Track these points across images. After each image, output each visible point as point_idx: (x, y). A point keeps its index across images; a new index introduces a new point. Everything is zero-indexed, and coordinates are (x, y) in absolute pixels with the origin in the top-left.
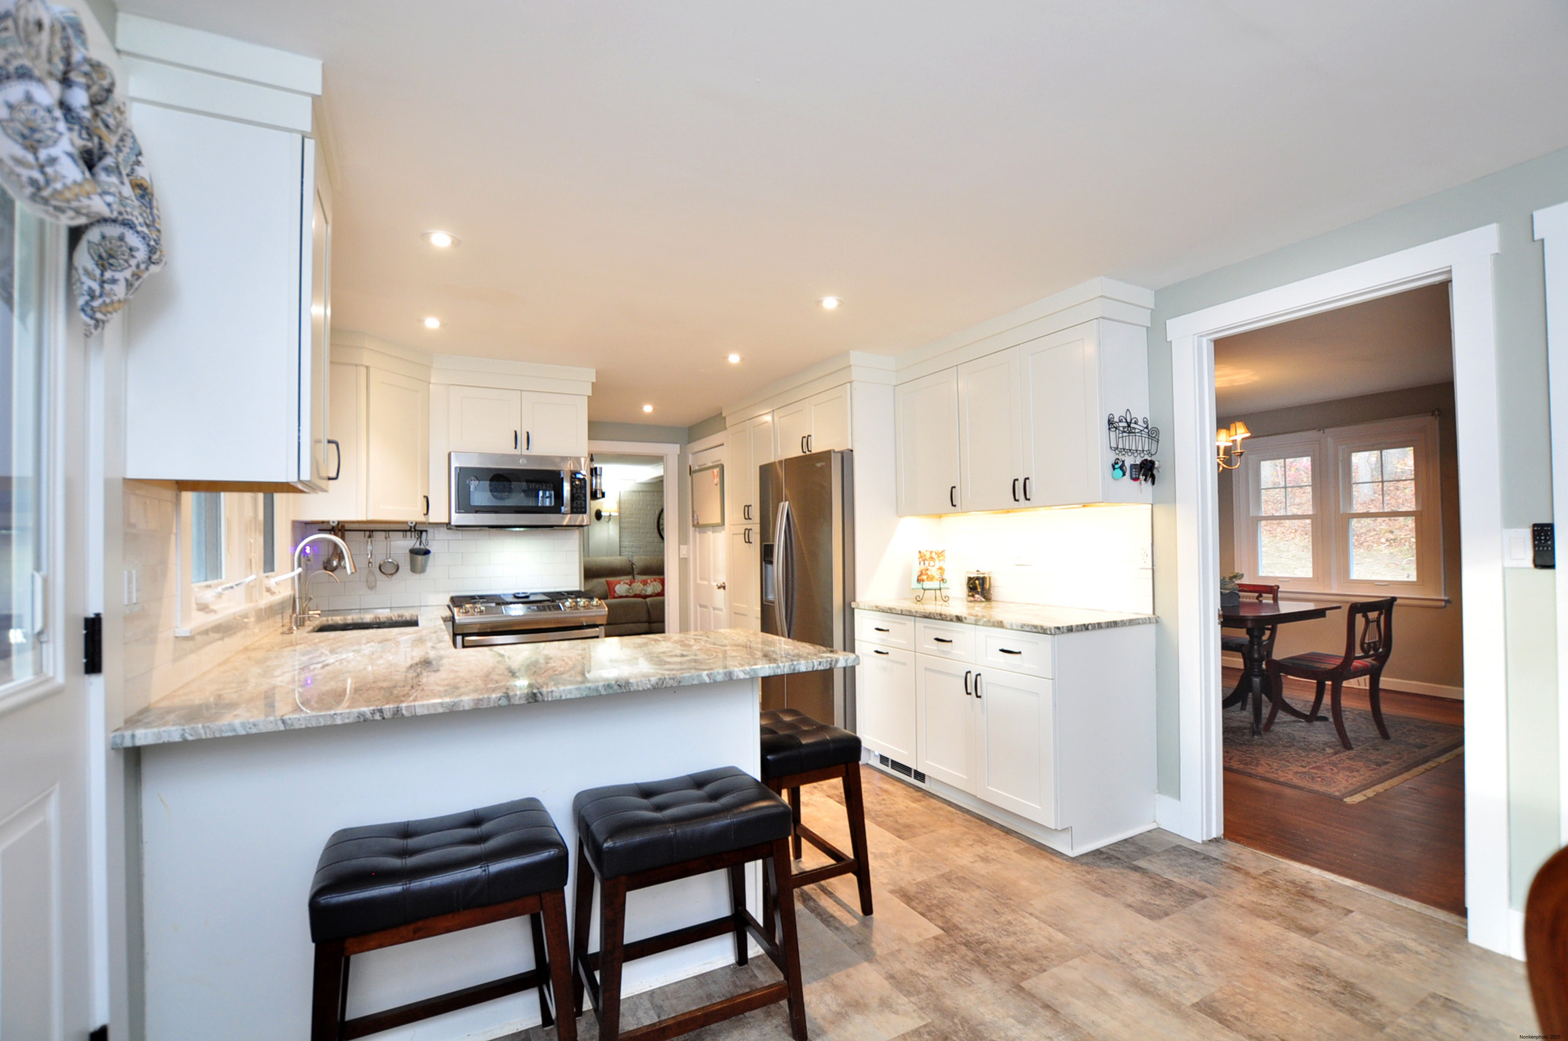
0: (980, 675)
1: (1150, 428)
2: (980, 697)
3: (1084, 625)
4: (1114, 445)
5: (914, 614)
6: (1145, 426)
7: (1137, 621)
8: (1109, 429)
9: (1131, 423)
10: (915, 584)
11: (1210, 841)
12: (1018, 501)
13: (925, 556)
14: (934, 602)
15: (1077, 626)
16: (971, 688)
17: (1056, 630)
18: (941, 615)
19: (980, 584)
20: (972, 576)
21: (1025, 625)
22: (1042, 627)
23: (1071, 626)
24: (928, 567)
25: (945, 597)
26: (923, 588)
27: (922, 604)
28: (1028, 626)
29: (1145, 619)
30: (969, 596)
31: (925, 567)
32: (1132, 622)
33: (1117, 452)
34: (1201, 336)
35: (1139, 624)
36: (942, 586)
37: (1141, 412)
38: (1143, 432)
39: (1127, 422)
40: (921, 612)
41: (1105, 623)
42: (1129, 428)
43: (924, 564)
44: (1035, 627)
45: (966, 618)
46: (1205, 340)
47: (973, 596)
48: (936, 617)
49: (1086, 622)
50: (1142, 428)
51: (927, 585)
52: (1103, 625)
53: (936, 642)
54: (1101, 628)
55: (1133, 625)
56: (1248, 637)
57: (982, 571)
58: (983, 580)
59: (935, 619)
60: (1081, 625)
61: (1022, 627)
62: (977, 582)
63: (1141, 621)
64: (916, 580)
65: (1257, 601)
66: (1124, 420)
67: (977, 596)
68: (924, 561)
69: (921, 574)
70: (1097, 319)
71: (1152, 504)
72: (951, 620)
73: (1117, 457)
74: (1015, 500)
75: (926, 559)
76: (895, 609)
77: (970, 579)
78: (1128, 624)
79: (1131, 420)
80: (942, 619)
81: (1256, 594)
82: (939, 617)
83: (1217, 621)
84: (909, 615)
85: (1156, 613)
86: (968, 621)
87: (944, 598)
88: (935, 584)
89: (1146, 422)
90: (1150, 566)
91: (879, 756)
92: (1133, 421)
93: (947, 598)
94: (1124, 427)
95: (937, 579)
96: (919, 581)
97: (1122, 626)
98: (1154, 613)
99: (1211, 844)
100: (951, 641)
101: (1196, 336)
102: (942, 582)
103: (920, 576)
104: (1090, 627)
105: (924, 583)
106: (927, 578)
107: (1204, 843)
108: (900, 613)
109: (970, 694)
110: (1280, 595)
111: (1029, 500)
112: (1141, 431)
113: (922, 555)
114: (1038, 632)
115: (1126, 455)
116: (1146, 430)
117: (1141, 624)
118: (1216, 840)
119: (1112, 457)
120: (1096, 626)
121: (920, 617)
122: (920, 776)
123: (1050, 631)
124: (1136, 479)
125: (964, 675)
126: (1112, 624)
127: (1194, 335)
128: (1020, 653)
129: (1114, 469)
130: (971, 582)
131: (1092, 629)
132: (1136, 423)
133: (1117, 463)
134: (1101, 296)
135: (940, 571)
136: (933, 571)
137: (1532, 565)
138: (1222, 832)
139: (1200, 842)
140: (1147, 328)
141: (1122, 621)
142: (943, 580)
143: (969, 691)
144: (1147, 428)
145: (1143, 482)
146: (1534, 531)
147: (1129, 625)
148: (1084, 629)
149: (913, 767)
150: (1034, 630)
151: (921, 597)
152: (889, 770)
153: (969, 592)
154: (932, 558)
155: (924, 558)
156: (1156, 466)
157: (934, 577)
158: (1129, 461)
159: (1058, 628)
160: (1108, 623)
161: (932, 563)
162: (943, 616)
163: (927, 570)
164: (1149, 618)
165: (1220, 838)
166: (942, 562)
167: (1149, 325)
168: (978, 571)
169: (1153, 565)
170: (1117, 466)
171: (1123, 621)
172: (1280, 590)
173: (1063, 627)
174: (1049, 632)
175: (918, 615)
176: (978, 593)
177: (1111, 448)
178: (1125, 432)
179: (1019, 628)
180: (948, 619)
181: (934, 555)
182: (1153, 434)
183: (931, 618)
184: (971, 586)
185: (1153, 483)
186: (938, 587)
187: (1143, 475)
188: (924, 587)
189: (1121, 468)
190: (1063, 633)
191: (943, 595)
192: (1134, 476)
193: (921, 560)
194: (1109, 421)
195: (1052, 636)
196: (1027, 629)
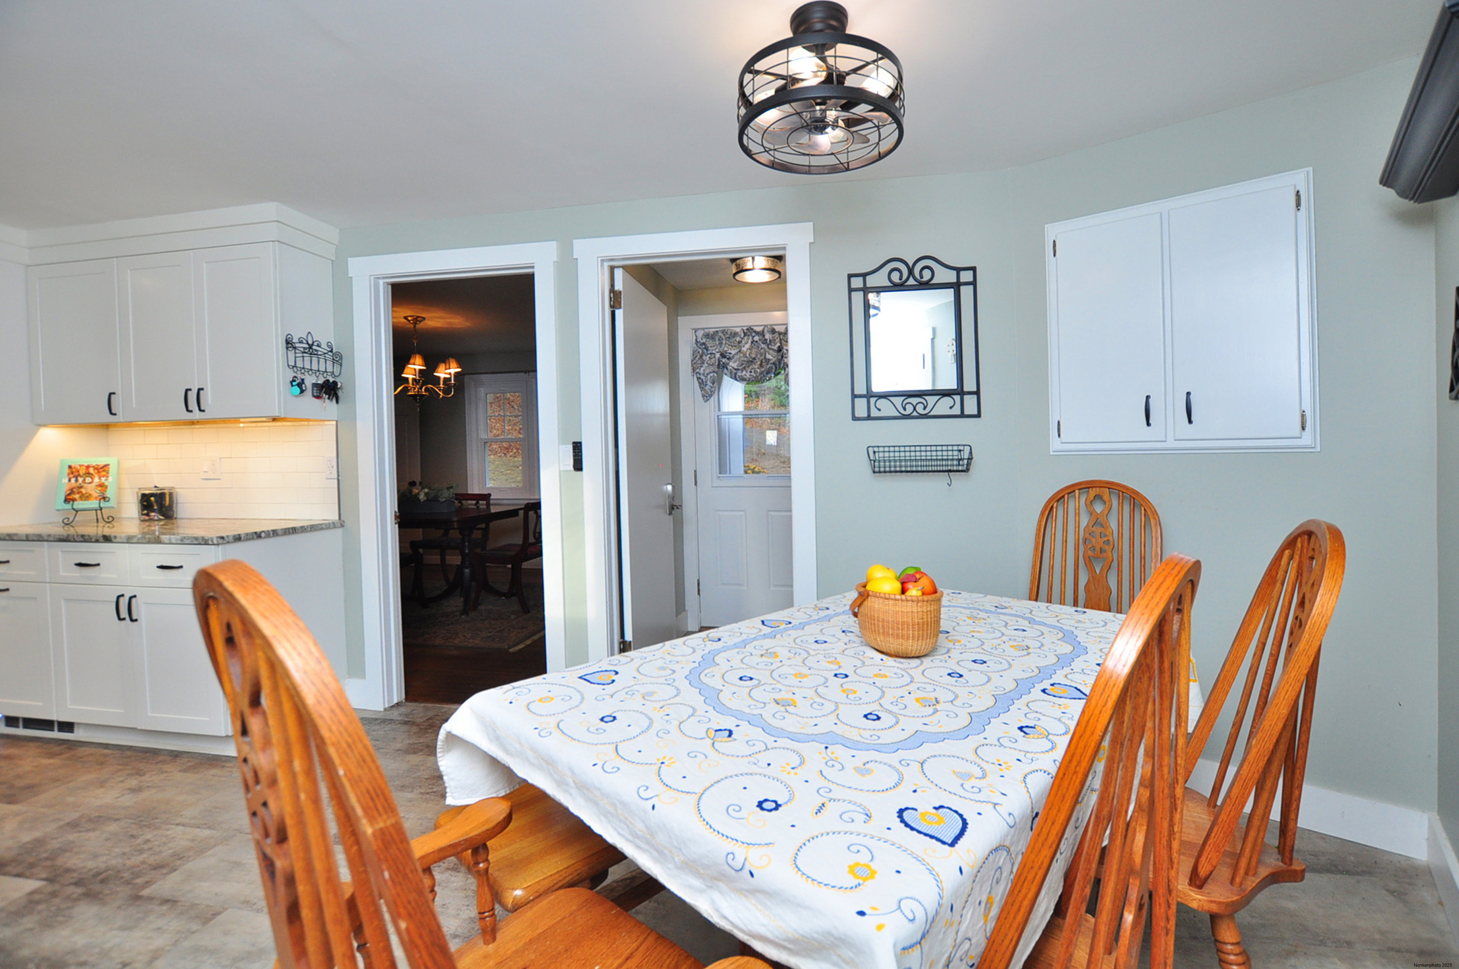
0: (135, 596)
1: (334, 351)
2: (136, 620)
3: (256, 533)
4: (292, 363)
5: (46, 538)
6: (329, 350)
7: (320, 527)
8: (287, 348)
9: (312, 345)
10: (62, 505)
11: (391, 707)
12: (191, 411)
13: (78, 471)
14: (96, 524)
15: (247, 534)
16: (124, 613)
17: (219, 540)
18: (83, 536)
19: (156, 501)
20: (147, 492)
21: (185, 538)
22: (203, 538)
23: (239, 535)
24: (83, 484)
25: (108, 518)
26: (74, 509)
27: (72, 527)
28: (189, 538)
29: (329, 524)
30: (143, 514)
31: (78, 484)
32: (313, 528)
33: (296, 370)
34: (378, 278)
35: (322, 529)
36: (102, 505)
37: (324, 336)
38: (326, 355)
39: (308, 343)
40: (55, 535)
41: (281, 529)
42: (311, 349)
43: (77, 481)
44: (196, 539)
45: (115, 537)
46: (381, 282)
47: (147, 515)
48: (77, 539)
49: (258, 530)
50: (326, 352)
51: (79, 505)
52: (279, 532)
53: (78, 568)
54: (277, 535)
55: (315, 530)
56: (460, 536)
57: (160, 485)
58: (160, 497)
59: (75, 541)
60: (252, 533)
61: (182, 540)
62: (152, 499)
63: (324, 526)
64: (63, 499)
65: (475, 507)
66: (305, 342)
67: (153, 514)
68: (76, 477)
69: (72, 491)
70: (273, 241)
71: (337, 421)
72: (97, 541)
73: (295, 375)
74: (188, 410)
75: (79, 475)
76: (16, 535)
77: (144, 495)
78: (309, 529)
79: (313, 342)
80: (85, 541)
81: (474, 502)
82: (81, 539)
83: (394, 521)
84: (39, 541)
85: (342, 519)
86: (118, 540)
87: (107, 520)
88: (93, 504)
89: (329, 345)
90: (336, 476)
91: (3, 719)
92: (315, 344)
93: (111, 519)
94: (304, 348)
95: (96, 498)
96: (67, 500)
97: (302, 532)
98: (340, 518)
99: (394, 709)
100: (98, 565)
101: (372, 277)
102: (102, 501)
103: (69, 494)
104: (263, 535)
105: (76, 503)
106: (80, 497)
107: (385, 710)
108: (25, 538)
109: (124, 619)
110: (491, 502)
111: (203, 411)
112: (325, 354)
113: (74, 470)
114: (200, 544)
115: (306, 373)
116: (330, 353)
117: (325, 529)
118: (398, 704)
119: (290, 374)
120: (271, 533)
121: (54, 541)
122: (68, 727)
123: (212, 541)
124: (318, 397)
125: (115, 599)
126: (291, 531)
127: (371, 276)
128: (181, 567)
129: (292, 386)
130: (145, 499)
131: (265, 537)
132: (318, 346)
133: (295, 381)
134: (277, 221)
135: (100, 488)
136: (91, 488)
137: (572, 469)
138: (404, 696)
139: (382, 710)
140: (332, 261)
141: (302, 527)
142: (104, 498)
143: (122, 617)
144: (331, 351)
145: (327, 401)
146: (573, 446)
147: (311, 530)
148: (255, 537)
149: (54, 717)
150: (195, 542)
151: (71, 520)
152: (21, 731)
153: (143, 510)
154: (88, 474)
155: (77, 474)
156: (339, 386)
157: (90, 495)
158: (310, 380)
159: (222, 538)
160: (285, 529)
161: (88, 480)
162: (86, 537)
163: (81, 487)
164: (333, 523)
165: (402, 702)
166: (103, 479)
167: (334, 259)
168: (156, 487)
169: (338, 476)
170: (294, 383)
171: (304, 527)
172: (492, 497)
173: (228, 536)
174: (210, 543)
175: (52, 539)
176: (154, 511)
177: (288, 366)
178: (305, 353)
179: (179, 542)
180: (93, 540)
181: (91, 470)
182: (337, 359)
183: (70, 541)
184: (145, 503)
185: (337, 402)
186: (97, 506)
187: (326, 394)
188: (75, 507)
189: (300, 385)
190: (228, 542)
191: (105, 517)
192: (315, 394)
193: (71, 476)
194: (286, 340)
195: (216, 546)
196: (187, 542)
